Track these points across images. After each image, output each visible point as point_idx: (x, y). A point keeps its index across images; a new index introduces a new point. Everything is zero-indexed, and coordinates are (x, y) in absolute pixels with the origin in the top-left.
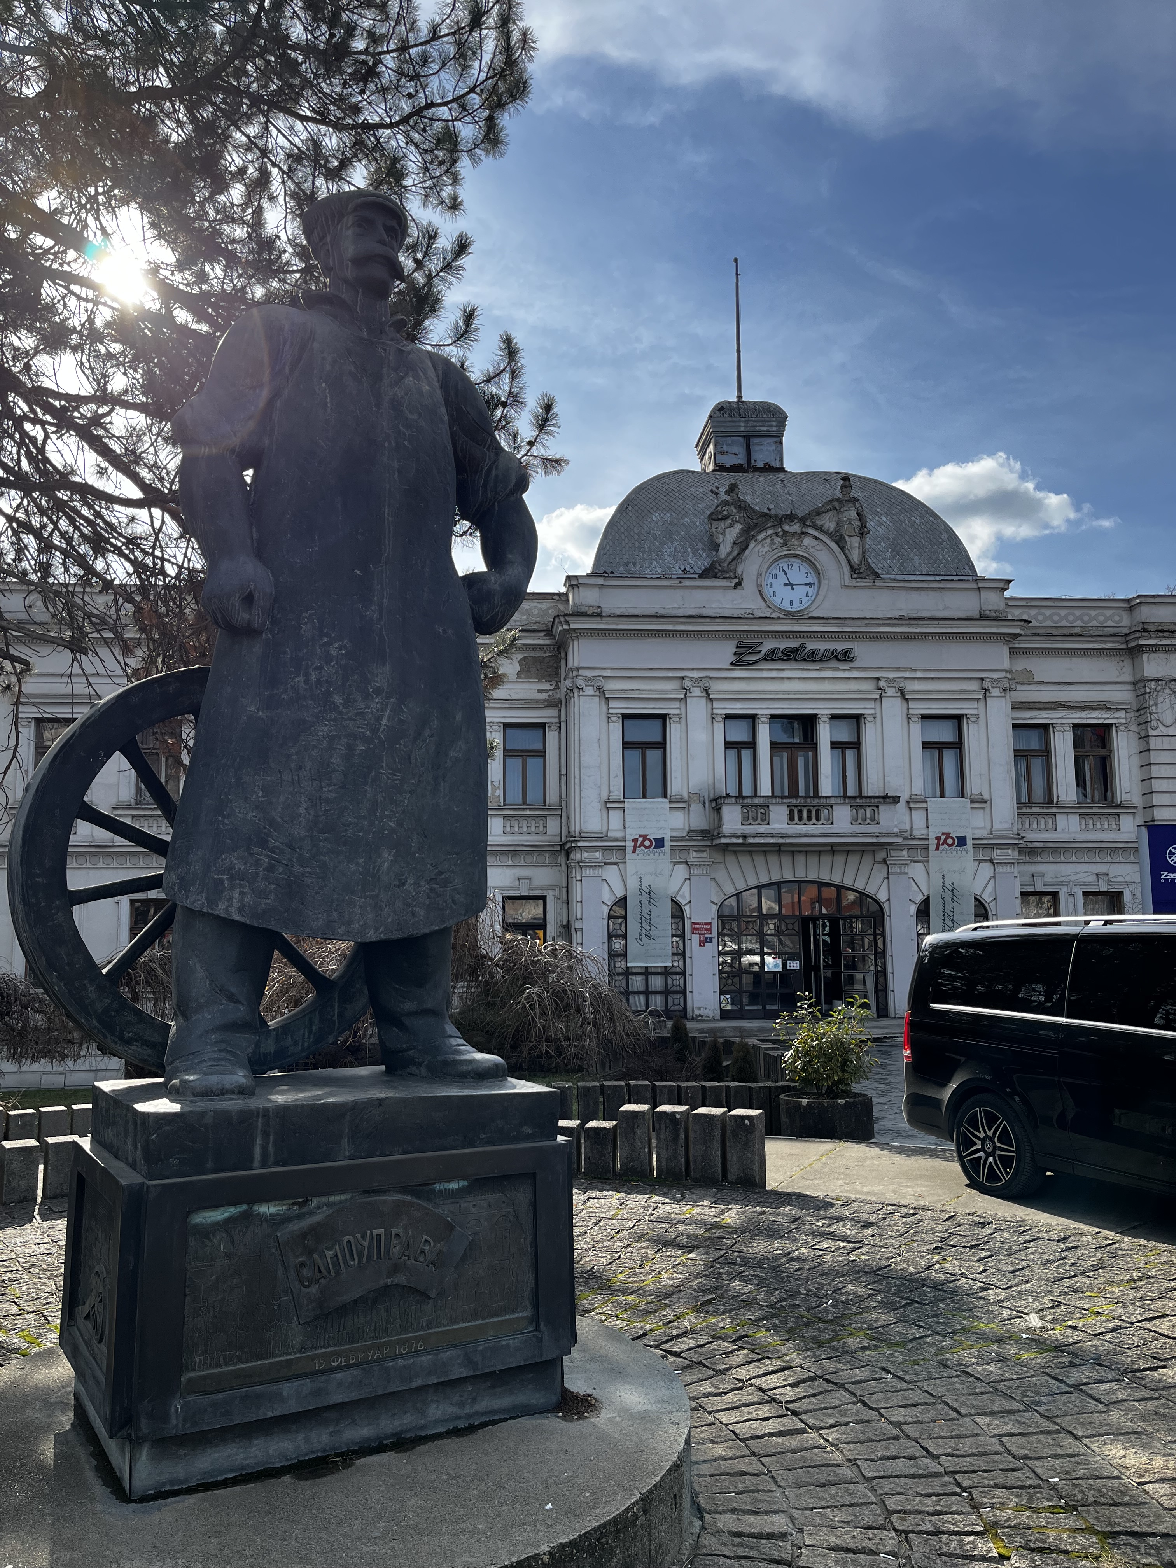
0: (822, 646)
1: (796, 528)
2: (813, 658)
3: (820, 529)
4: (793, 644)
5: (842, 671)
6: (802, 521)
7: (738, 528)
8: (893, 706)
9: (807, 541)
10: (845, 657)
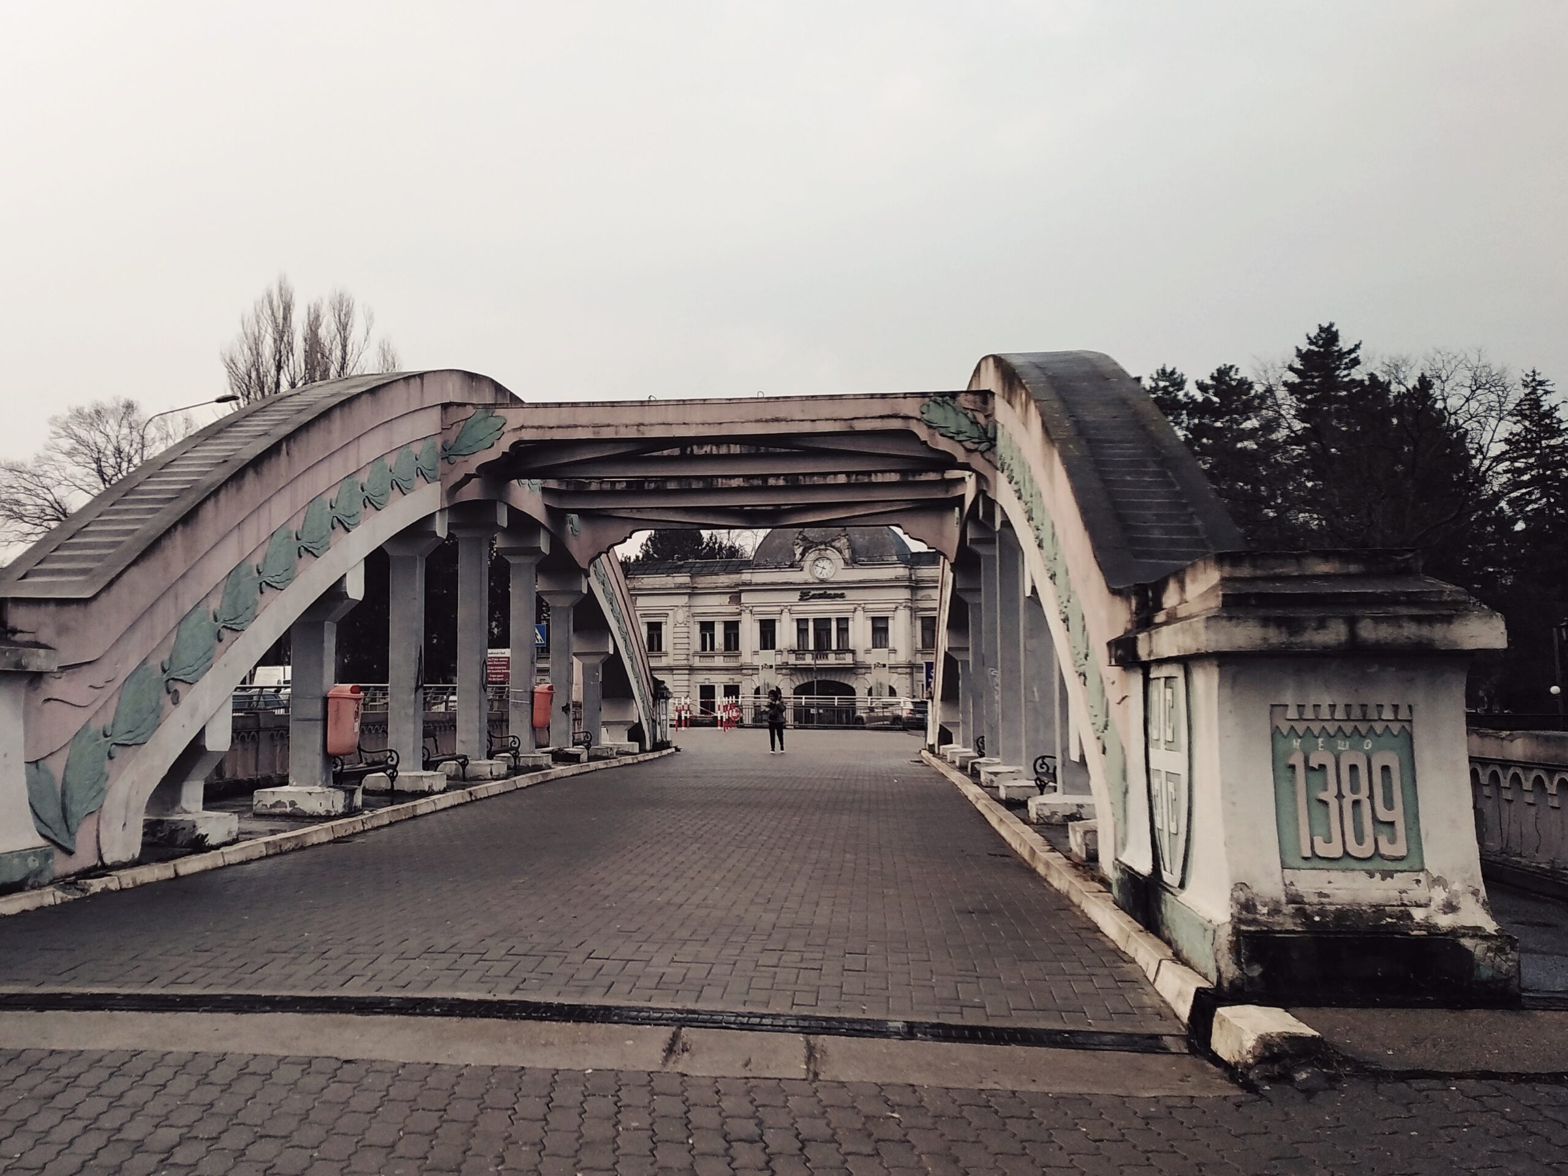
0: (832, 592)
1: (823, 547)
2: (829, 597)
3: (833, 547)
4: (822, 592)
5: (839, 601)
6: (825, 544)
7: (802, 548)
8: (860, 614)
9: (828, 552)
10: (842, 596)
